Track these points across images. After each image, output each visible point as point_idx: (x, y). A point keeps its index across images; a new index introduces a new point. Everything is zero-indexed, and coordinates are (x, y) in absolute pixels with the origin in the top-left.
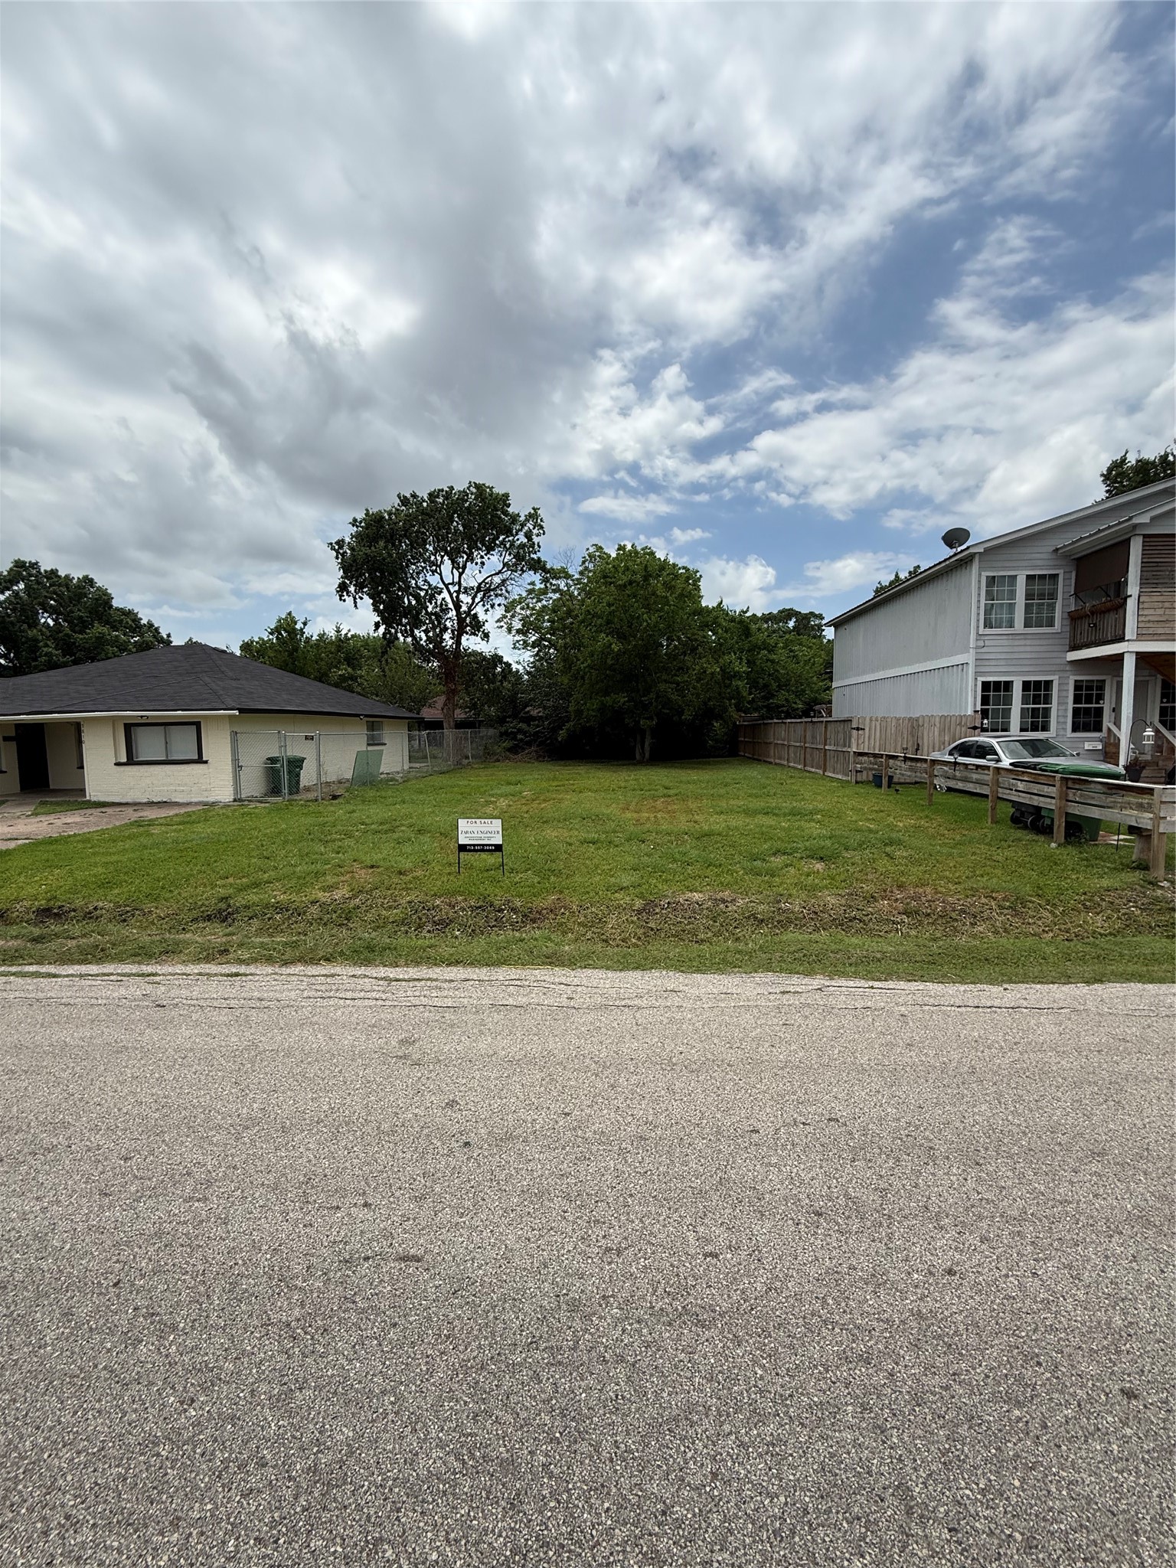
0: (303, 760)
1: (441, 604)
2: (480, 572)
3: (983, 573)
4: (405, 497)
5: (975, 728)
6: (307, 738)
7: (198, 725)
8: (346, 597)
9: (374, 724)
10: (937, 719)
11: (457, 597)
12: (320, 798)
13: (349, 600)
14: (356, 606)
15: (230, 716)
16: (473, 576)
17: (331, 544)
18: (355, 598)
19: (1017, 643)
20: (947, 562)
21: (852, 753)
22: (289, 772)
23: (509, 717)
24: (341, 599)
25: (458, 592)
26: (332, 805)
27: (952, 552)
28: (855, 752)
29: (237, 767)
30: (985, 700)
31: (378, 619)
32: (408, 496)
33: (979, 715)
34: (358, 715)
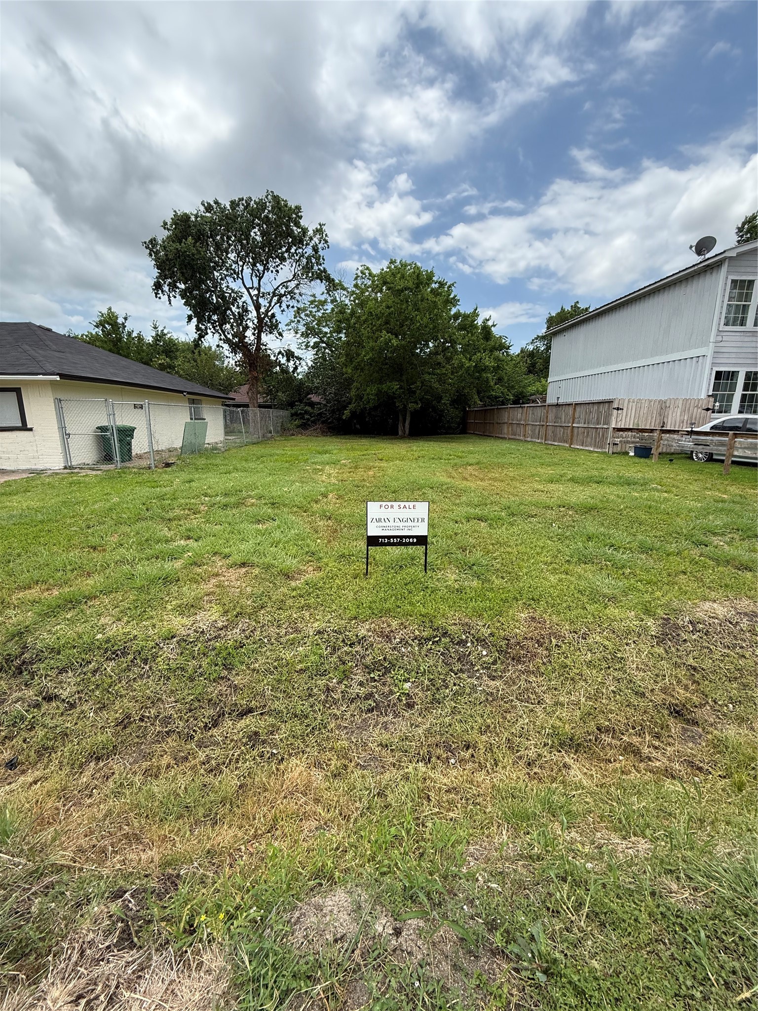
0: (133, 429)
1: (243, 306)
2: (275, 279)
3: (729, 277)
4: (209, 204)
5: (708, 409)
6: (135, 407)
7: (18, 391)
8: (161, 295)
9: (194, 399)
10: (681, 402)
11: (257, 300)
12: (153, 465)
13: (165, 298)
14: (170, 303)
15: (52, 383)
16: (270, 282)
17: (145, 243)
18: (169, 297)
19: (747, 339)
20: (696, 268)
21: (611, 430)
22: (120, 441)
23: (297, 401)
24: (156, 297)
25: (258, 296)
26: (166, 472)
27: (701, 258)
28: (614, 428)
29: (65, 435)
30: (716, 387)
31: (190, 313)
32: (212, 203)
33: (712, 399)
34: (182, 392)
